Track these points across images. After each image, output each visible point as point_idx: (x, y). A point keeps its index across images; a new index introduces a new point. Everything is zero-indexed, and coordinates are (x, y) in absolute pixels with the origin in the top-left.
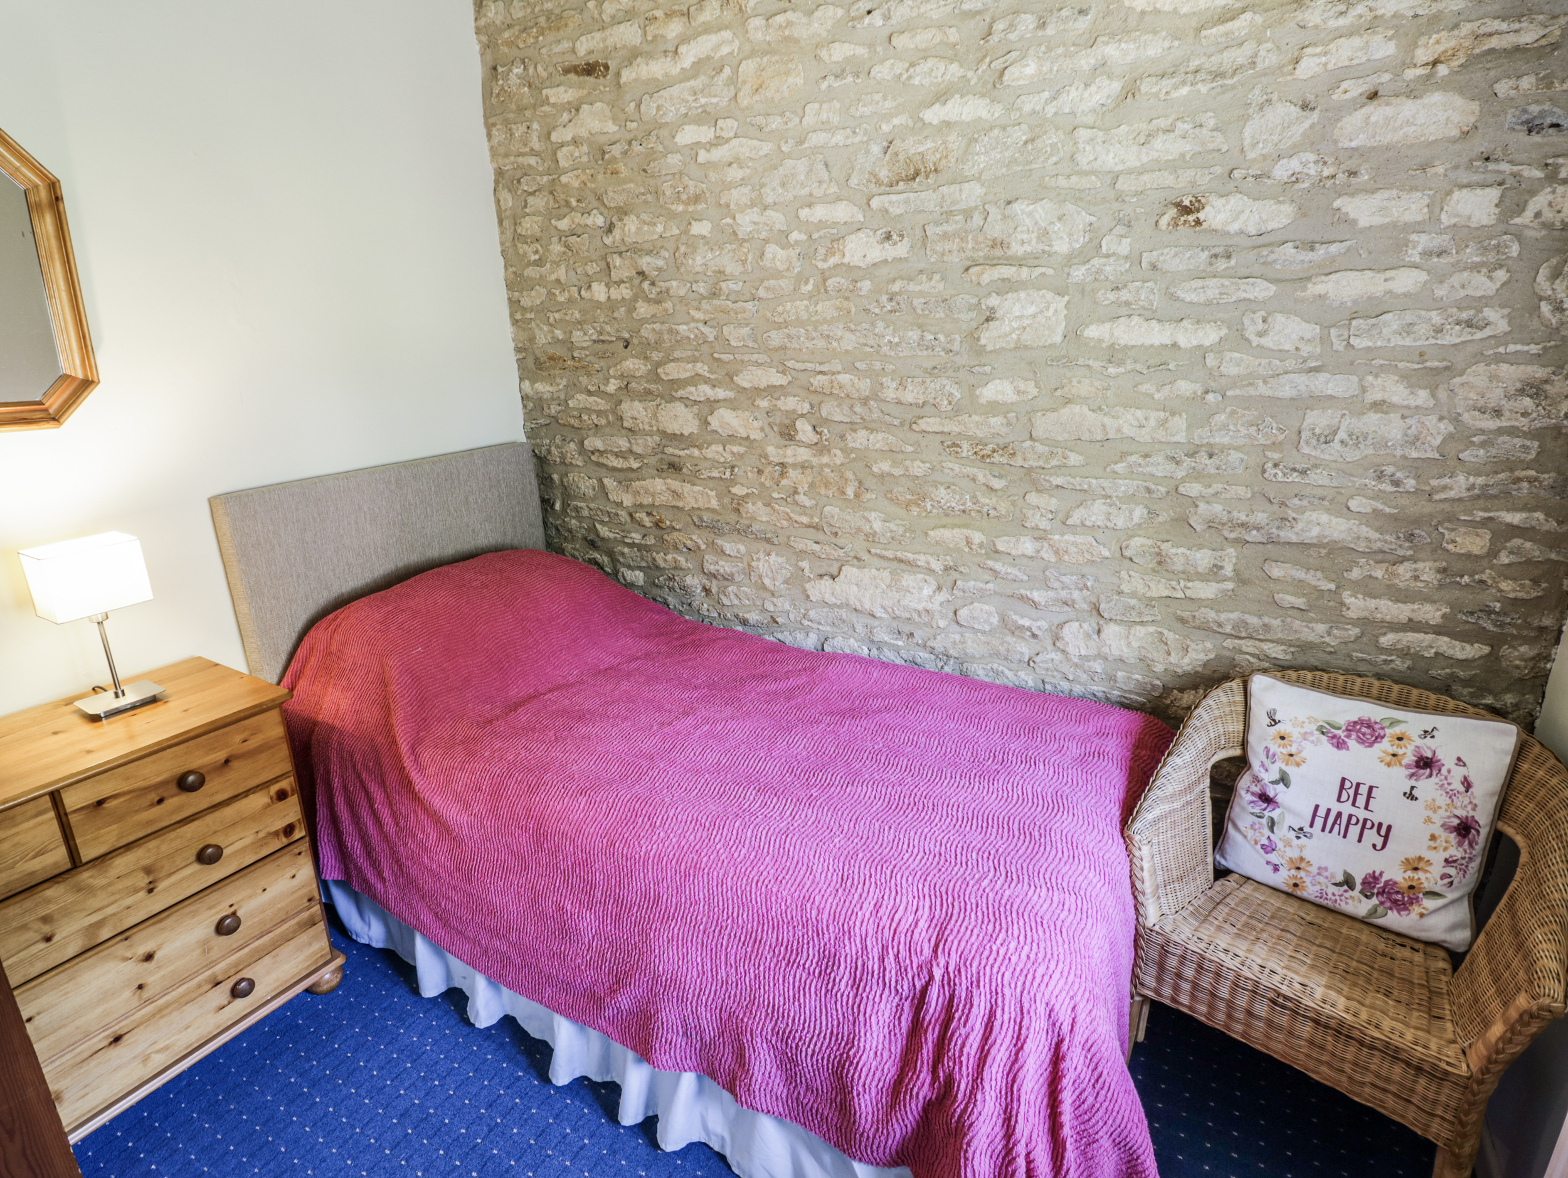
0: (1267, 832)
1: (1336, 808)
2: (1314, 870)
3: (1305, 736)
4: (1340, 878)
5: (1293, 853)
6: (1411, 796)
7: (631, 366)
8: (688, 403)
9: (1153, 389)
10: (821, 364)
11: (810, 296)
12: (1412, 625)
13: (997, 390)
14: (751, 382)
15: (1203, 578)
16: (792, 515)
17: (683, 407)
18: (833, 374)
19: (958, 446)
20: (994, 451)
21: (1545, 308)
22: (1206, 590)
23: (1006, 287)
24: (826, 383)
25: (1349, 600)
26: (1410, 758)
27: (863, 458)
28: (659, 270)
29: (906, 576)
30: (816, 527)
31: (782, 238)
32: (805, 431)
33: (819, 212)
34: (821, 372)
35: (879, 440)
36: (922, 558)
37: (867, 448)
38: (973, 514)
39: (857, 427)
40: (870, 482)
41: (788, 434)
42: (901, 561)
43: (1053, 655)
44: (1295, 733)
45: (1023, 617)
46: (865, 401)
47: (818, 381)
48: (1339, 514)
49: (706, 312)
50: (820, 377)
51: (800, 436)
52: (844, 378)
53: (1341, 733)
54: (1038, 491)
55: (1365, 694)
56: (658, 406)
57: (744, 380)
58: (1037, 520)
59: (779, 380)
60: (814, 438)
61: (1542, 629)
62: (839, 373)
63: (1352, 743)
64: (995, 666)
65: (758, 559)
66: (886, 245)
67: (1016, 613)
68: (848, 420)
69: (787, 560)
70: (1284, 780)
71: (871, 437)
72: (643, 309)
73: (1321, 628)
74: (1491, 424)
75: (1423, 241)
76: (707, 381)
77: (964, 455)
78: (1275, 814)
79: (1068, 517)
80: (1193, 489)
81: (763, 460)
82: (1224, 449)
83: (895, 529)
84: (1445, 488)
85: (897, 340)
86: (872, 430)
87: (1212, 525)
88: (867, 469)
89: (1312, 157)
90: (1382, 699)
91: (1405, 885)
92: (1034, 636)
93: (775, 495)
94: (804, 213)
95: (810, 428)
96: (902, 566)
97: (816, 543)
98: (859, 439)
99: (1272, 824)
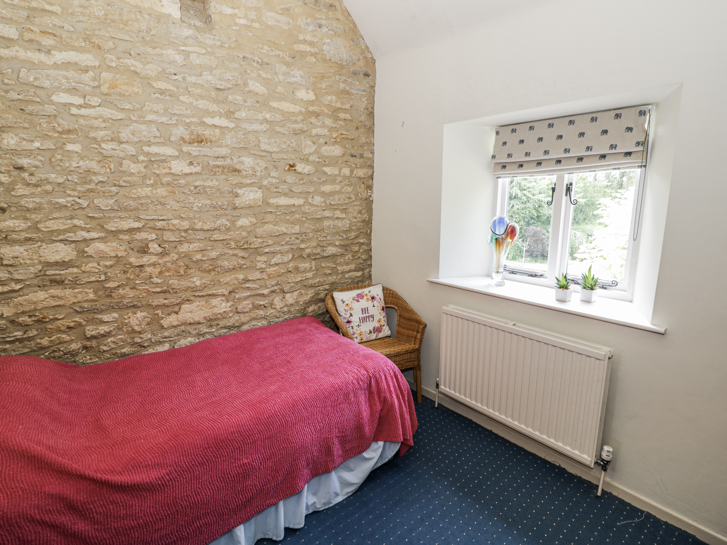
0: (352, 330)
1: (363, 316)
2: (364, 333)
3: (351, 302)
4: (369, 332)
5: (359, 332)
6: (374, 306)
7: (11, 225)
8: (66, 242)
9: (290, 218)
10: (161, 216)
11: (152, 185)
12: (350, 271)
13: (243, 222)
14: (116, 227)
15: (308, 272)
16: (150, 289)
17: (63, 245)
18: (169, 220)
19: (230, 244)
20: (244, 244)
21: (359, 195)
22: (310, 275)
23: (241, 185)
24: (165, 225)
25: (339, 268)
26: (370, 298)
27: (187, 256)
28: (36, 167)
29: (213, 300)
30: (164, 292)
31: (134, 158)
32: (154, 247)
33: (154, 149)
34: (162, 220)
35: (195, 246)
36: (220, 291)
37: (190, 251)
38: (238, 269)
39: (182, 242)
40: (191, 265)
41: (144, 250)
42: (210, 295)
43: (272, 311)
44: (349, 303)
45: (260, 301)
46: (186, 231)
47: (159, 224)
48: (334, 247)
49: (79, 192)
50: (161, 222)
51: (151, 250)
52: (175, 222)
53: (356, 298)
54: (260, 255)
55: (355, 288)
56: (39, 247)
57: (111, 226)
58: (260, 265)
59: (136, 225)
60: (160, 250)
61: (369, 265)
62: (172, 219)
63: (360, 300)
64: (253, 323)
65: (129, 318)
66: (192, 167)
67: (257, 301)
68: (178, 240)
69: (148, 312)
70: (351, 315)
71: (191, 246)
72: (21, 190)
73: (335, 277)
74: (355, 220)
75: (339, 179)
76: (83, 229)
77: (233, 247)
78: (352, 325)
79: (270, 262)
80: (303, 246)
81: (128, 266)
82: (308, 233)
83: (206, 282)
84: (351, 236)
85: (200, 205)
86: (191, 243)
87: (309, 256)
88: (190, 260)
89: (317, 156)
90: (358, 288)
91: (379, 326)
92: (265, 307)
93: (138, 282)
94: (146, 149)
95: (157, 246)
96: (210, 297)
97: (165, 299)
98: (184, 248)
99: (352, 327)
